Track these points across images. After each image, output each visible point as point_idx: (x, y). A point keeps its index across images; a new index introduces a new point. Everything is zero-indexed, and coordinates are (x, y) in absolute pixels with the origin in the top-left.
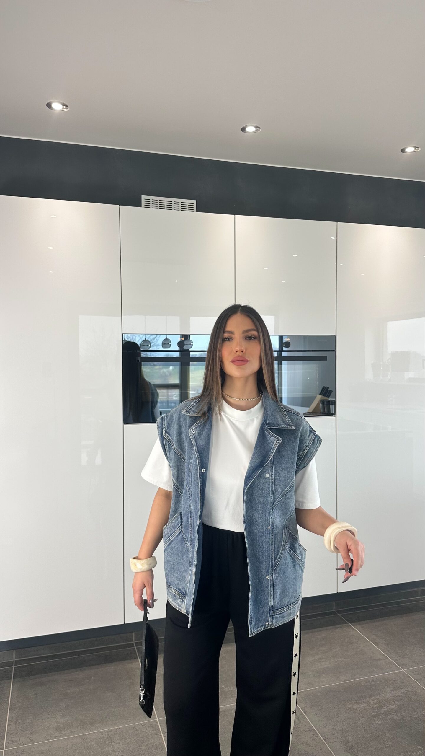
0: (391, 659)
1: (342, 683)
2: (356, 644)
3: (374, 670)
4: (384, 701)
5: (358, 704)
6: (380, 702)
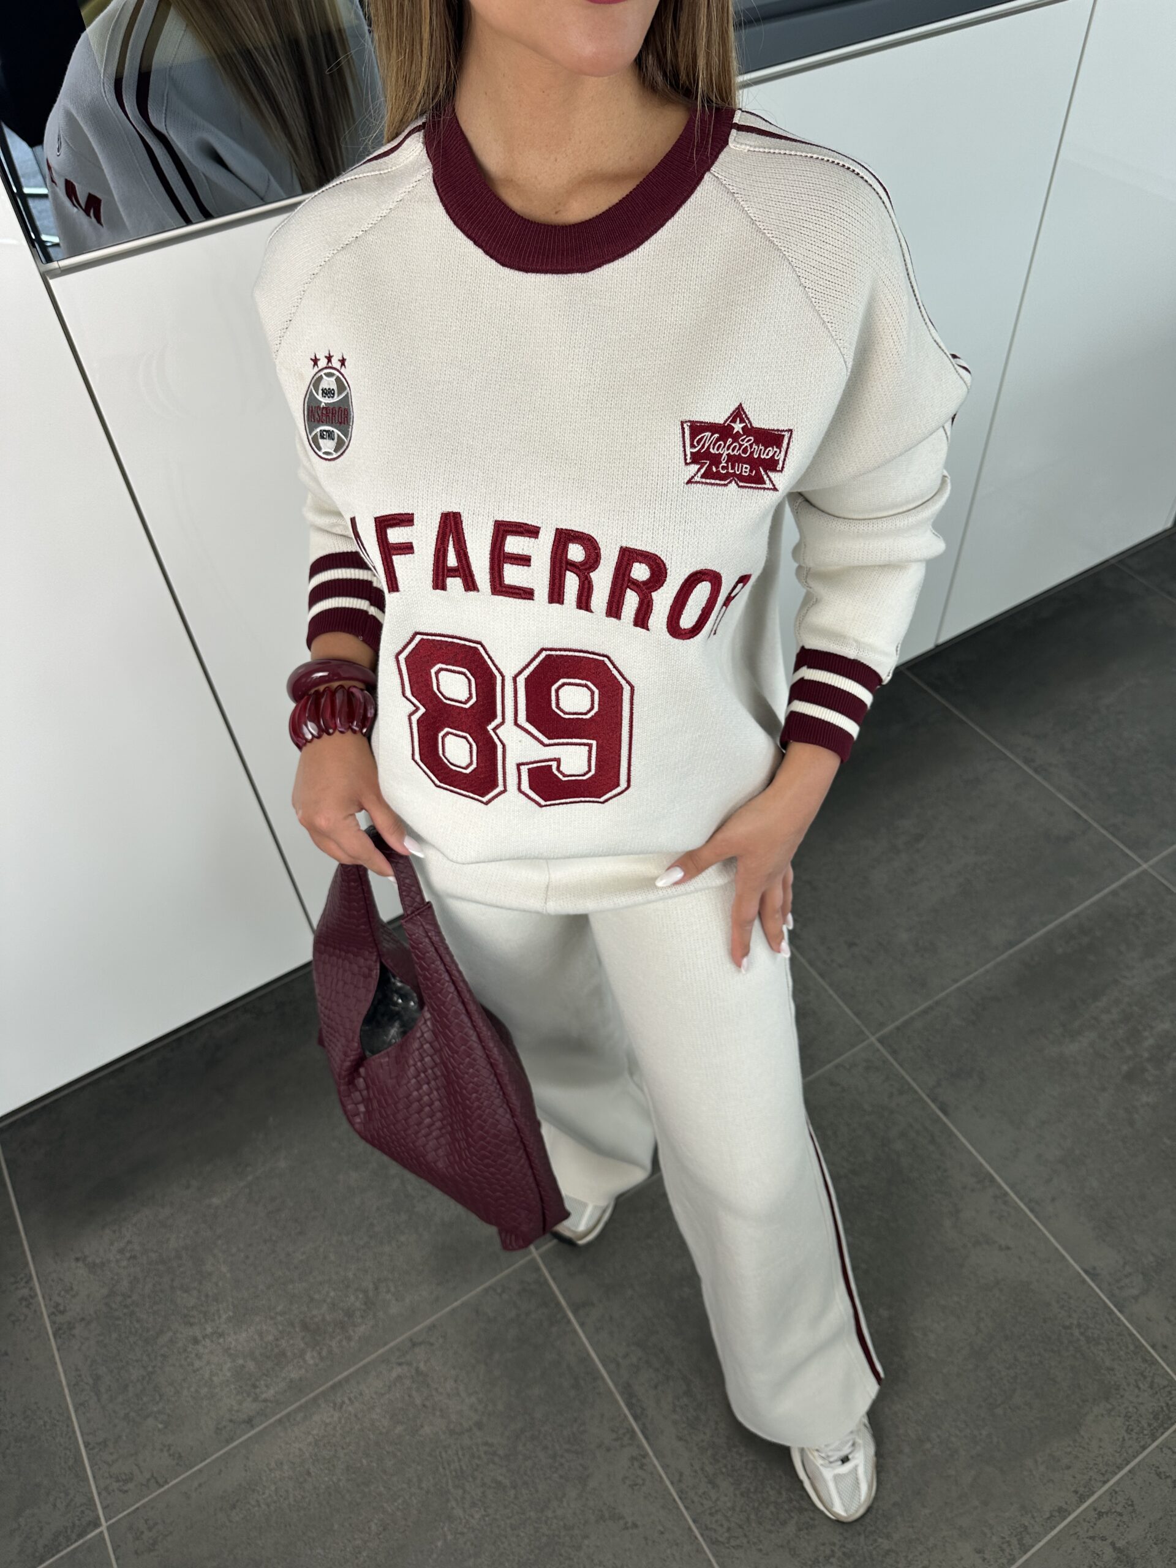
0: (1103, 828)
1: (1003, 960)
3: (1072, 887)
4: (1135, 1008)
5: (1072, 1037)
6: (1127, 1012)
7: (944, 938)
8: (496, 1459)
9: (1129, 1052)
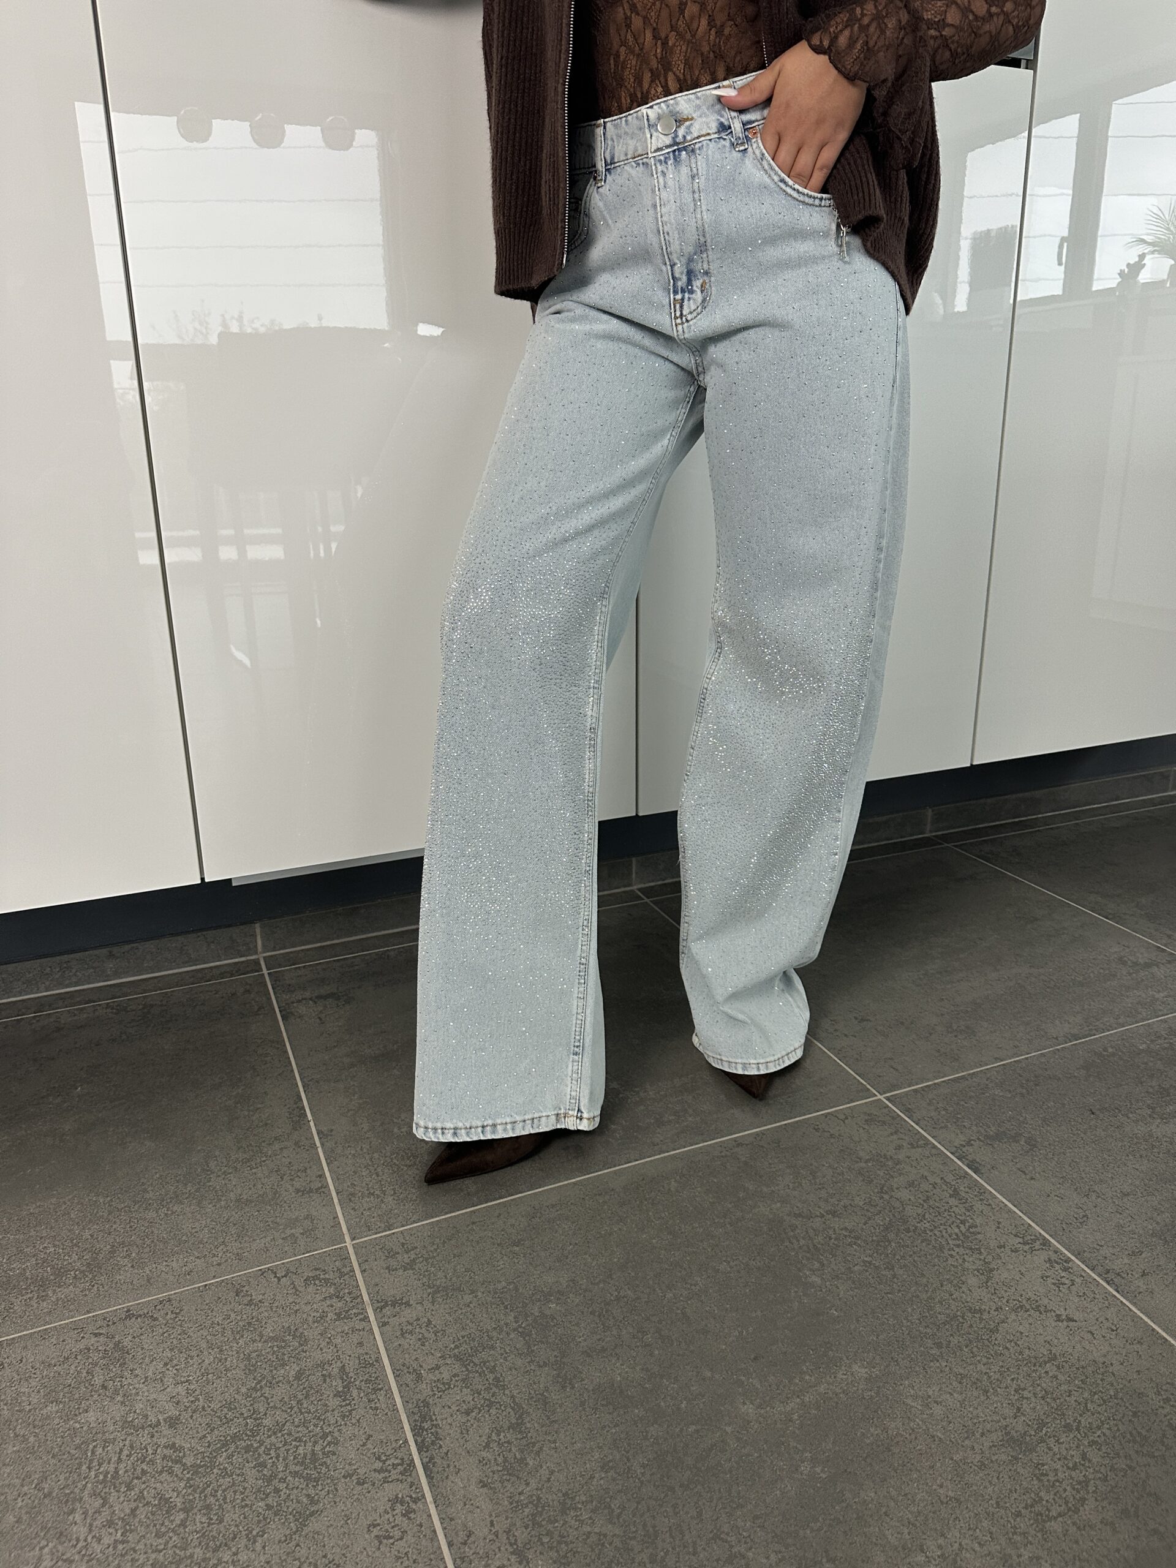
1: (1064, 1048)
5: (1165, 1120)
7: (985, 1024)
8: (177, 1468)
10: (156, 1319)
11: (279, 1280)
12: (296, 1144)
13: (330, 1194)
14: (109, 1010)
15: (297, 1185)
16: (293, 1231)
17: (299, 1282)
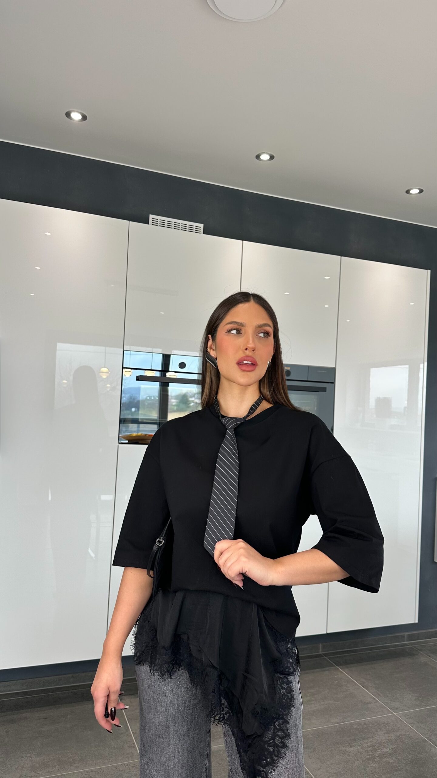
0: (382, 702)
1: (333, 726)
2: (345, 687)
3: (366, 714)
4: (377, 744)
5: (351, 747)
6: (374, 744)
7: (314, 717)
9: (371, 753)
10: (98, 772)
11: (126, 766)
12: (127, 735)
13: (136, 748)
14: (72, 694)
15: (128, 745)
16: (128, 756)
17: (130, 767)
